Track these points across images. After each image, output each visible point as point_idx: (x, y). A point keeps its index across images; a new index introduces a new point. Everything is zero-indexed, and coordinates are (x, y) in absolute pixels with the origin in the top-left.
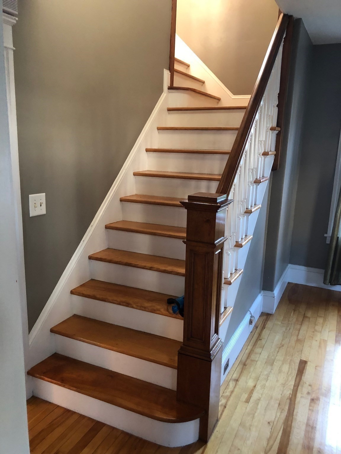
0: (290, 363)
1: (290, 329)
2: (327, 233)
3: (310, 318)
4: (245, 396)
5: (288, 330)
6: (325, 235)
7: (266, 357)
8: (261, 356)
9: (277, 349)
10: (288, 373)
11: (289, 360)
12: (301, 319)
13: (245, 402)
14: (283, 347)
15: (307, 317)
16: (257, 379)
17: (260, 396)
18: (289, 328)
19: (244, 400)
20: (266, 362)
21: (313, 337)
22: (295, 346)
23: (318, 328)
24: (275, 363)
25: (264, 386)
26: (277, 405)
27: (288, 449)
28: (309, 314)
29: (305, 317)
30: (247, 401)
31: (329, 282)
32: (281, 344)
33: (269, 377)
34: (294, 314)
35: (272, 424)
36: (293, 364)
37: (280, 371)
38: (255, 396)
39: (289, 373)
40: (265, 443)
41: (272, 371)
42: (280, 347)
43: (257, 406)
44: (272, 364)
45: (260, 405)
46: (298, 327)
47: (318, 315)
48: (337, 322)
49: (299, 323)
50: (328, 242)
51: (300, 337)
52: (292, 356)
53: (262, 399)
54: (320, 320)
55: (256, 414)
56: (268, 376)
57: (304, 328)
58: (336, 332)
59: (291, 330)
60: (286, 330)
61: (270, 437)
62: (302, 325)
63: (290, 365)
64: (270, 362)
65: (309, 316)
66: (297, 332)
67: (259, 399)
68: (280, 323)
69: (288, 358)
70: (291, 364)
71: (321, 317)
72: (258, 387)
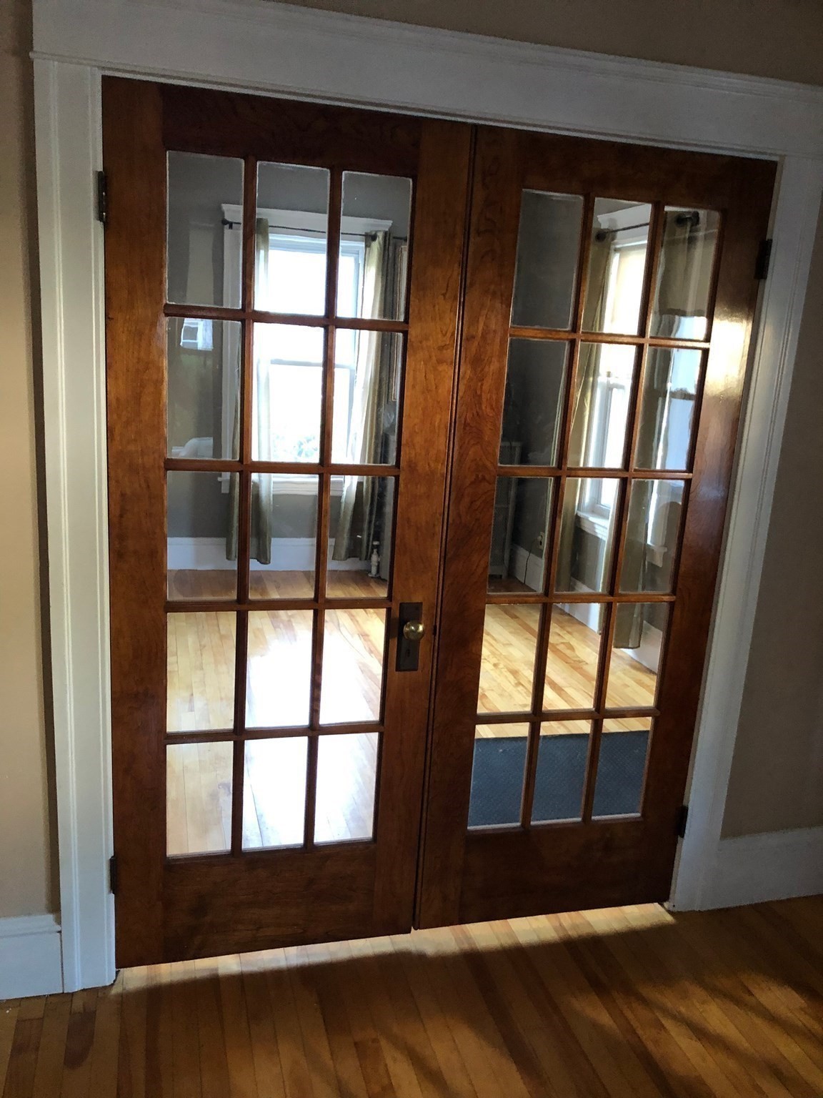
2: (221, 476)
6: (219, 479)
50: (225, 489)
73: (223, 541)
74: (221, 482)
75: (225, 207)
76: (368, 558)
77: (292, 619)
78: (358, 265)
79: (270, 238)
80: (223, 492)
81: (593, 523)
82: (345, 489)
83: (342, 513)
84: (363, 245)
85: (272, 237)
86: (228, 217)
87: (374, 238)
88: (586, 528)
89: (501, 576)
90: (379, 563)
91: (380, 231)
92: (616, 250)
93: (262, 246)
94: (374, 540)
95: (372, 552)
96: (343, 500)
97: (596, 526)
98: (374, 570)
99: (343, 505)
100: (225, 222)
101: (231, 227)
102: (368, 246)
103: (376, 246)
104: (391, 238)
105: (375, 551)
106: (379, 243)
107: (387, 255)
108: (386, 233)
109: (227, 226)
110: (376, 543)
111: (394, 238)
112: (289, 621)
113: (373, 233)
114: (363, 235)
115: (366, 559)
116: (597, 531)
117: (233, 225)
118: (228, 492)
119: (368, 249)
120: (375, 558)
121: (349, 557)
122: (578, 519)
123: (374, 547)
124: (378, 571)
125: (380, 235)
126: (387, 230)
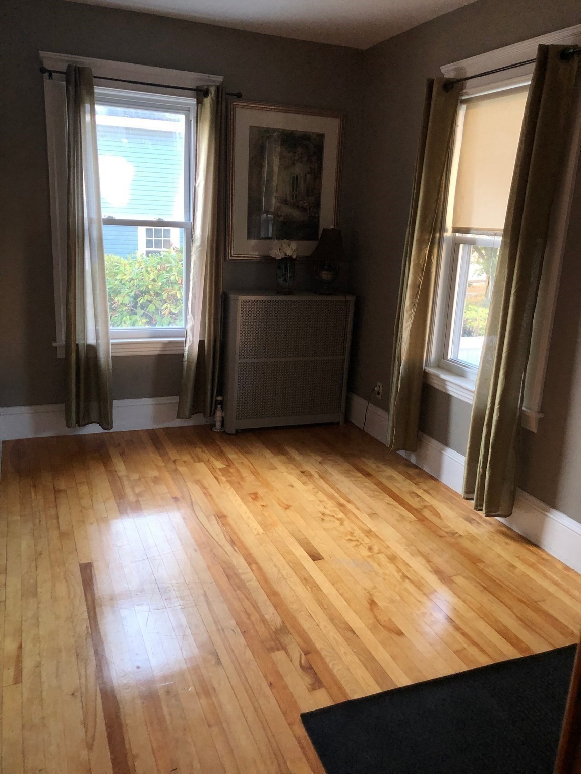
0: (65, 578)
1: (40, 521)
2: (55, 341)
3: (65, 491)
4: (9, 674)
5: (38, 524)
6: (54, 344)
7: (19, 586)
8: (8, 589)
9: (33, 564)
10: (69, 597)
11: (62, 574)
12: (52, 497)
13: (15, 684)
14: (42, 556)
15: (59, 491)
16: (19, 631)
17: (38, 659)
18: (37, 520)
19: (11, 681)
20: (22, 595)
21: (84, 520)
22: (61, 545)
23: (85, 502)
24: (39, 589)
25: (37, 640)
26: (74, 658)
27: (122, 717)
28: (62, 484)
29: (57, 492)
30: (18, 679)
31: (76, 423)
32: (36, 553)
33: (40, 619)
34: (36, 494)
35: (78, 694)
36: (72, 577)
37: (54, 599)
38: (28, 663)
39: (72, 596)
40: (81, 732)
41: (40, 606)
42: (37, 558)
43: (41, 679)
44: (35, 594)
45: (44, 674)
46: (53, 512)
47: (77, 482)
48: (110, 483)
49: (52, 505)
50: (61, 354)
51: (63, 528)
52: (64, 563)
53: (43, 662)
54: (84, 489)
55: (44, 694)
56: (37, 617)
57: (63, 510)
58: (116, 500)
59: (43, 522)
60: (34, 524)
61: (85, 717)
62: (58, 506)
63: (67, 581)
64: (31, 592)
65: (63, 489)
66: (55, 521)
67: (38, 665)
68: (19, 517)
69: (58, 570)
70: (68, 578)
71: (81, 483)
72: (28, 646)
73: (62, 406)
74: (56, 348)
75: (43, 54)
76: (213, 414)
77: (140, 499)
78: (188, 123)
79: (96, 91)
80: (59, 356)
81: (445, 381)
82: (186, 349)
83: (184, 374)
84: (194, 101)
85: (97, 90)
86: (48, 65)
87: (206, 93)
88: (436, 384)
89: (339, 423)
90: (223, 418)
91: (212, 86)
92: (463, 102)
93: (87, 98)
94: (217, 395)
95: (216, 408)
96: (185, 358)
97: (448, 384)
98: (218, 425)
99: (185, 364)
100: (43, 70)
101: (51, 76)
102: (200, 102)
103: (208, 101)
104: (224, 94)
105: (219, 406)
106: (212, 98)
107: (220, 110)
108: (218, 88)
109: (46, 75)
110: (219, 398)
111: (227, 94)
112: (138, 501)
113: (205, 87)
114: (194, 90)
115: (210, 416)
116: (449, 388)
117: (53, 74)
118: (64, 356)
119: (199, 105)
120: (219, 414)
121: (193, 414)
122: (426, 375)
123: (217, 402)
124: (223, 425)
125: (213, 90)
126: (219, 84)
